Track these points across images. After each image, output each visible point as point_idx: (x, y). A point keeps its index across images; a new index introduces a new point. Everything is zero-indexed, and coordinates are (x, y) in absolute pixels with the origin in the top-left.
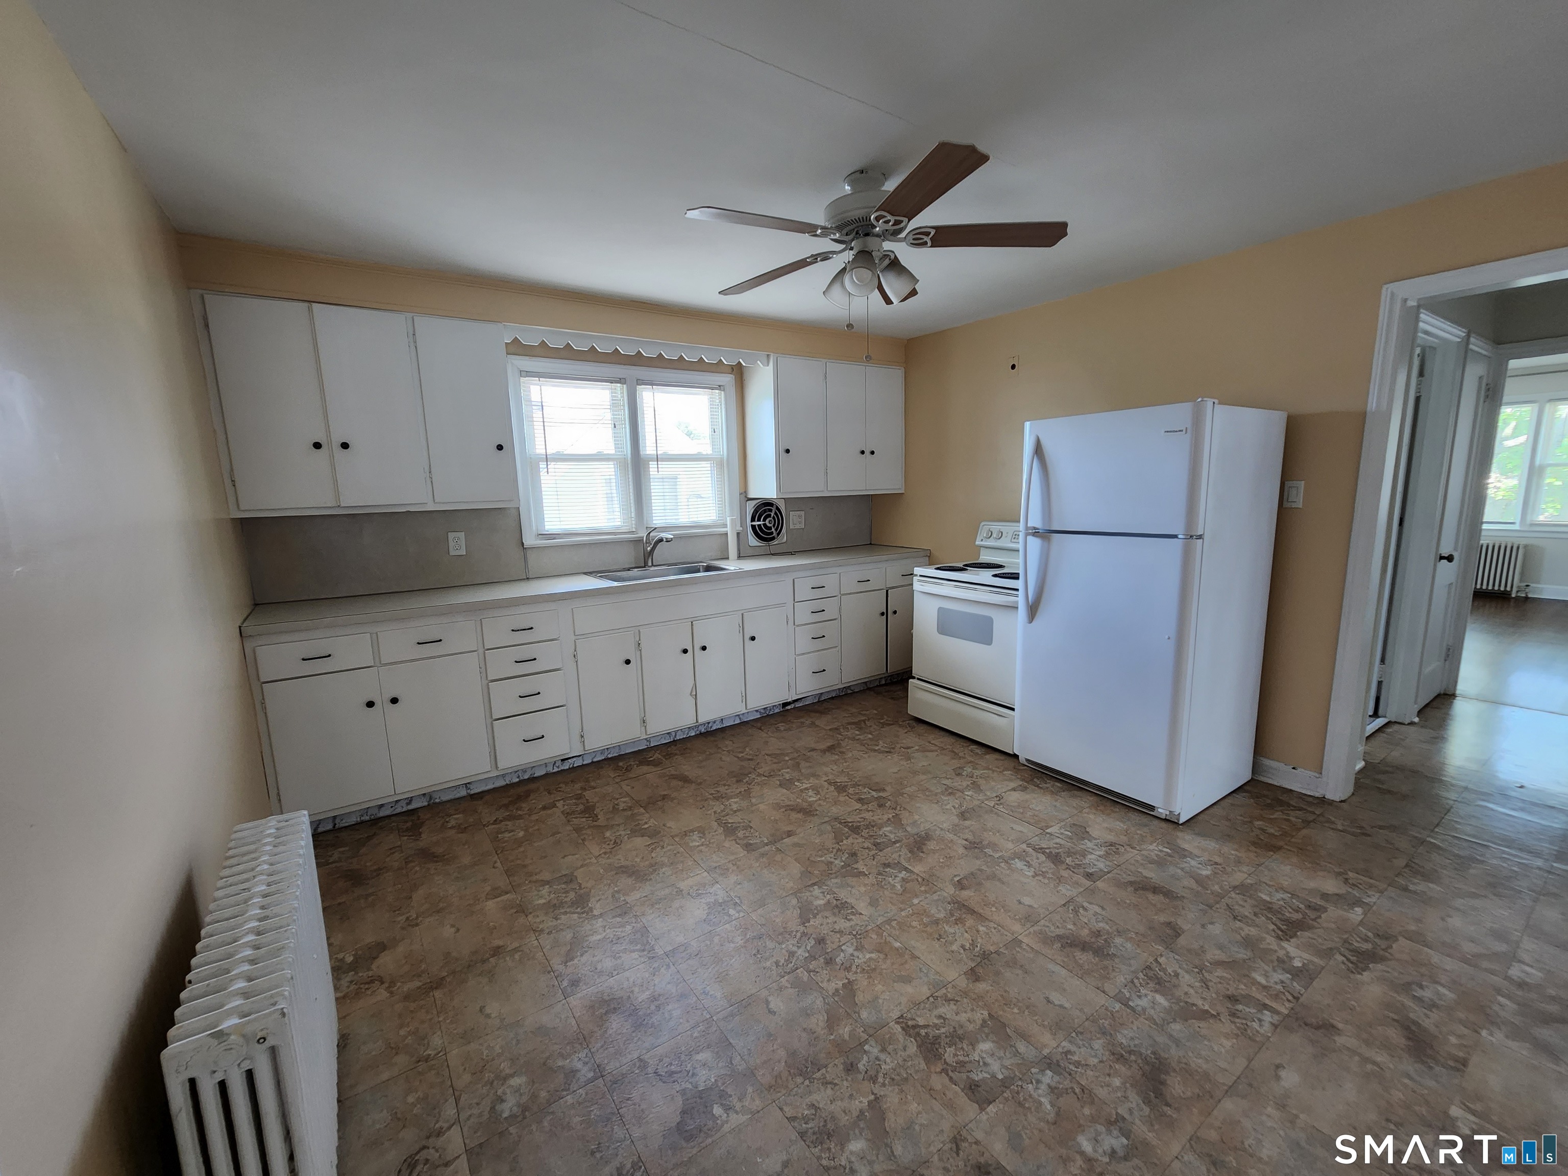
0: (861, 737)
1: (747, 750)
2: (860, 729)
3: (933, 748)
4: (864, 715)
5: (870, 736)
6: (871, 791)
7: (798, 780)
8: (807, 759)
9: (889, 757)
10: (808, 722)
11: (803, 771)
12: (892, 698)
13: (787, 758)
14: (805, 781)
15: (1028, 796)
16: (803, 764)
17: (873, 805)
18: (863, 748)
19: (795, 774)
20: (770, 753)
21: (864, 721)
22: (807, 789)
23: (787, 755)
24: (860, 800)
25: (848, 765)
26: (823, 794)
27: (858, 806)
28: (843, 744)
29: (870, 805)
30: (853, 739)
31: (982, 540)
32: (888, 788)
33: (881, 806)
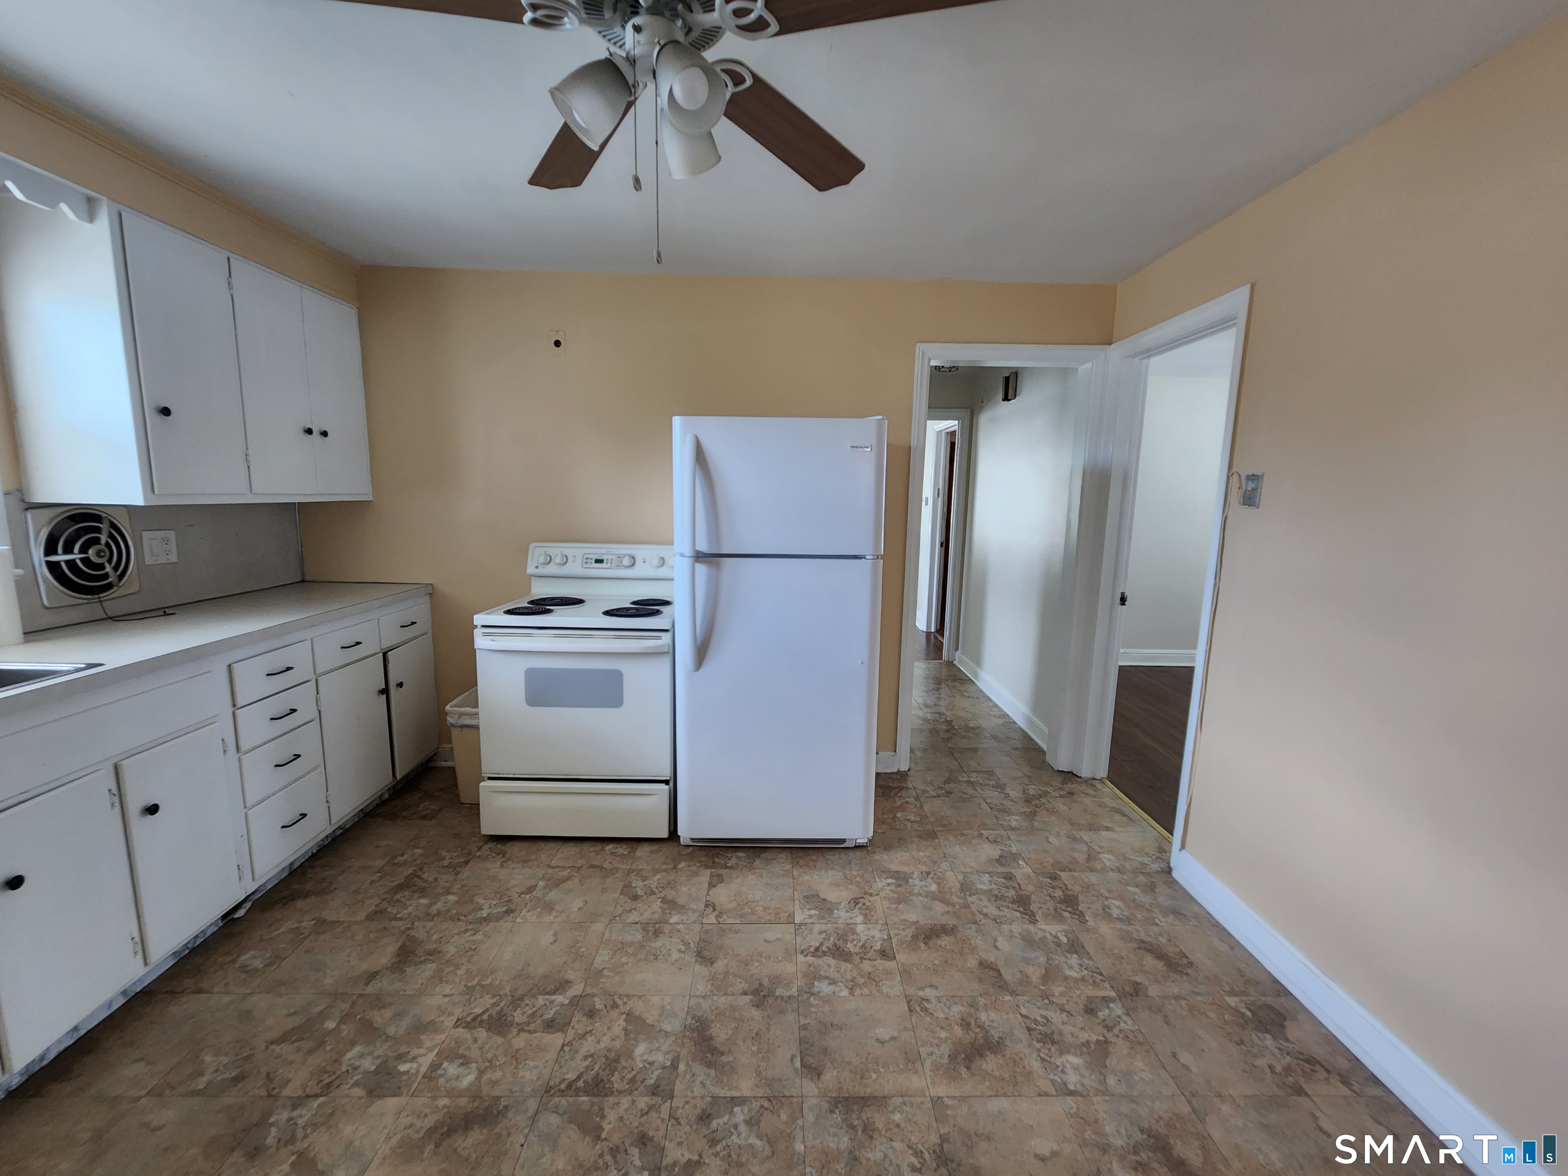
0: (439, 906)
1: (208, 1058)
2: (423, 892)
3: (565, 873)
4: (405, 863)
5: (452, 898)
6: (553, 997)
7: (401, 1057)
8: (378, 1002)
9: (519, 920)
10: (307, 924)
11: (391, 1031)
12: (424, 818)
13: (331, 1025)
14: (416, 1051)
15: (733, 886)
16: (379, 1017)
17: (579, 1022)
18: (462, 925)
19: (381, 1049)
20: (276, 1034)
21: (414, 875)
22: (435, 1067)
23: (323, 1016)
24: (550, 1026)
25: (468, 970)
26: (475, 1053)
27: (557, 1039)
28: (420, 933)
29: (573, 1023)
30: (429, 917)
31: (537, 567)
32: (571, 975)
33: (592, 1014)
